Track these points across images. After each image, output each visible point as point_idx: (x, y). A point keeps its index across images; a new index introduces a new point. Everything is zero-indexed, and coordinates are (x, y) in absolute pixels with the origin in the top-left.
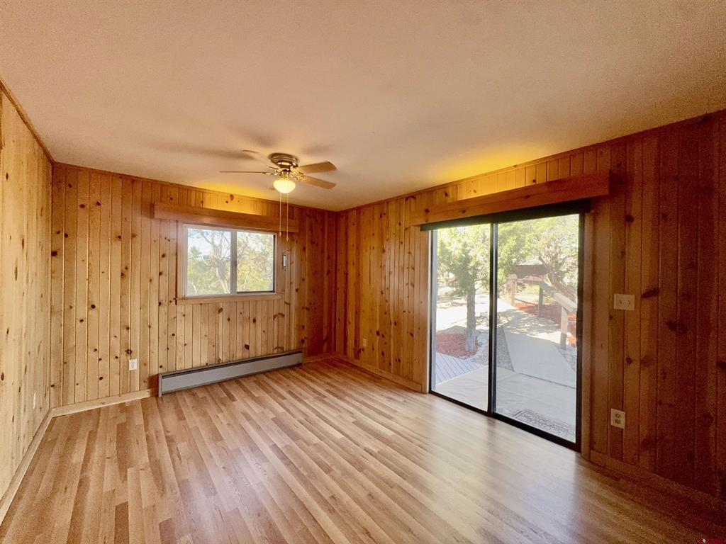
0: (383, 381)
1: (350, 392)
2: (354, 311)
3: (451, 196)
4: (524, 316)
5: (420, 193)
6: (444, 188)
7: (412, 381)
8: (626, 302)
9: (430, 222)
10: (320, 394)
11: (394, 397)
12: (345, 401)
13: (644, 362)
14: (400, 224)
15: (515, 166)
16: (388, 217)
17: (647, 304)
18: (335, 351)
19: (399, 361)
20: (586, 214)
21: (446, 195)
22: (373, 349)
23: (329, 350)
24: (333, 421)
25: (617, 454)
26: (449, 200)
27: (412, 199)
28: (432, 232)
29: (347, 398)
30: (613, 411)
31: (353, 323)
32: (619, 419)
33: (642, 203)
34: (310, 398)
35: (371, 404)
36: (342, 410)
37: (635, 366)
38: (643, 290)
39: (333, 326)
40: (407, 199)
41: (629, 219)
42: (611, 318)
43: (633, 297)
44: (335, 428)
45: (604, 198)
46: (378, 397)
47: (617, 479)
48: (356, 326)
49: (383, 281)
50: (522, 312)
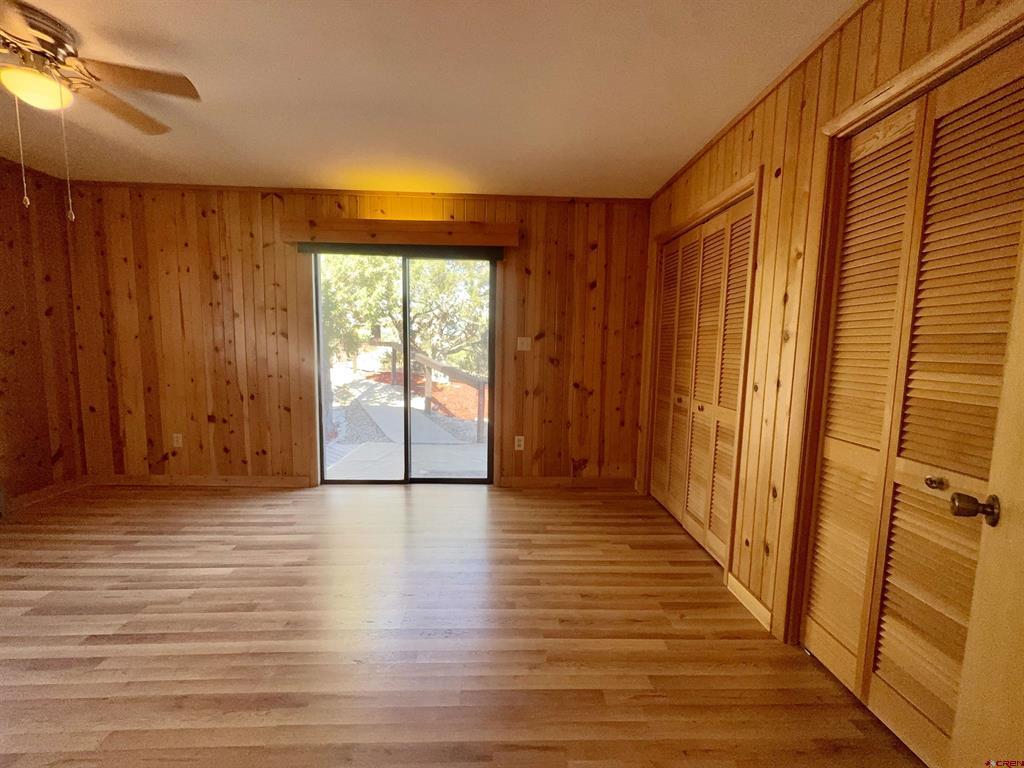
0: (231, 491)
1: (185, 521)
2: (141, 387)
3: (347, 209)
4: (376, 386)
5: (292, 191)
6: (336, 195)
7: (292, 475)
8: (525, 344)
9: (316, 241)
10: (117, 542)
11: (273, 503)
12: (184, 533)
13: (536, 392)
14: (252, 235)
15: (433, 194)
16: (221, 219)
17: (538, 344)
18: (85, 472)
19: (264, 452)
20: (498, 263)
21: (340, 206)
22: (201, 447)
23: (69, 474)
24: (195, 561)
25: (518, 472)
26: (345, 215)
27: (276, 199)
28: (316, 256)
29: (184, 529)
30: (517, 438)
31: (140, 411)
32: (520, 443)
33: (536, 259)
34: (99, 555)
35: (242, 520)
36: (196, 544)
37: (531, 395)
38: (537, 334)
39: (75, 426)
40: (264, 196)
41: (528, 272)
42: (515, 358)
43: (530, 339)
44: (203, 566)
45: (514, 248)
46: (244, 511)
47: (521, 491)
48: (149, 416)
49: (219, 329)
50: (372, 381)
